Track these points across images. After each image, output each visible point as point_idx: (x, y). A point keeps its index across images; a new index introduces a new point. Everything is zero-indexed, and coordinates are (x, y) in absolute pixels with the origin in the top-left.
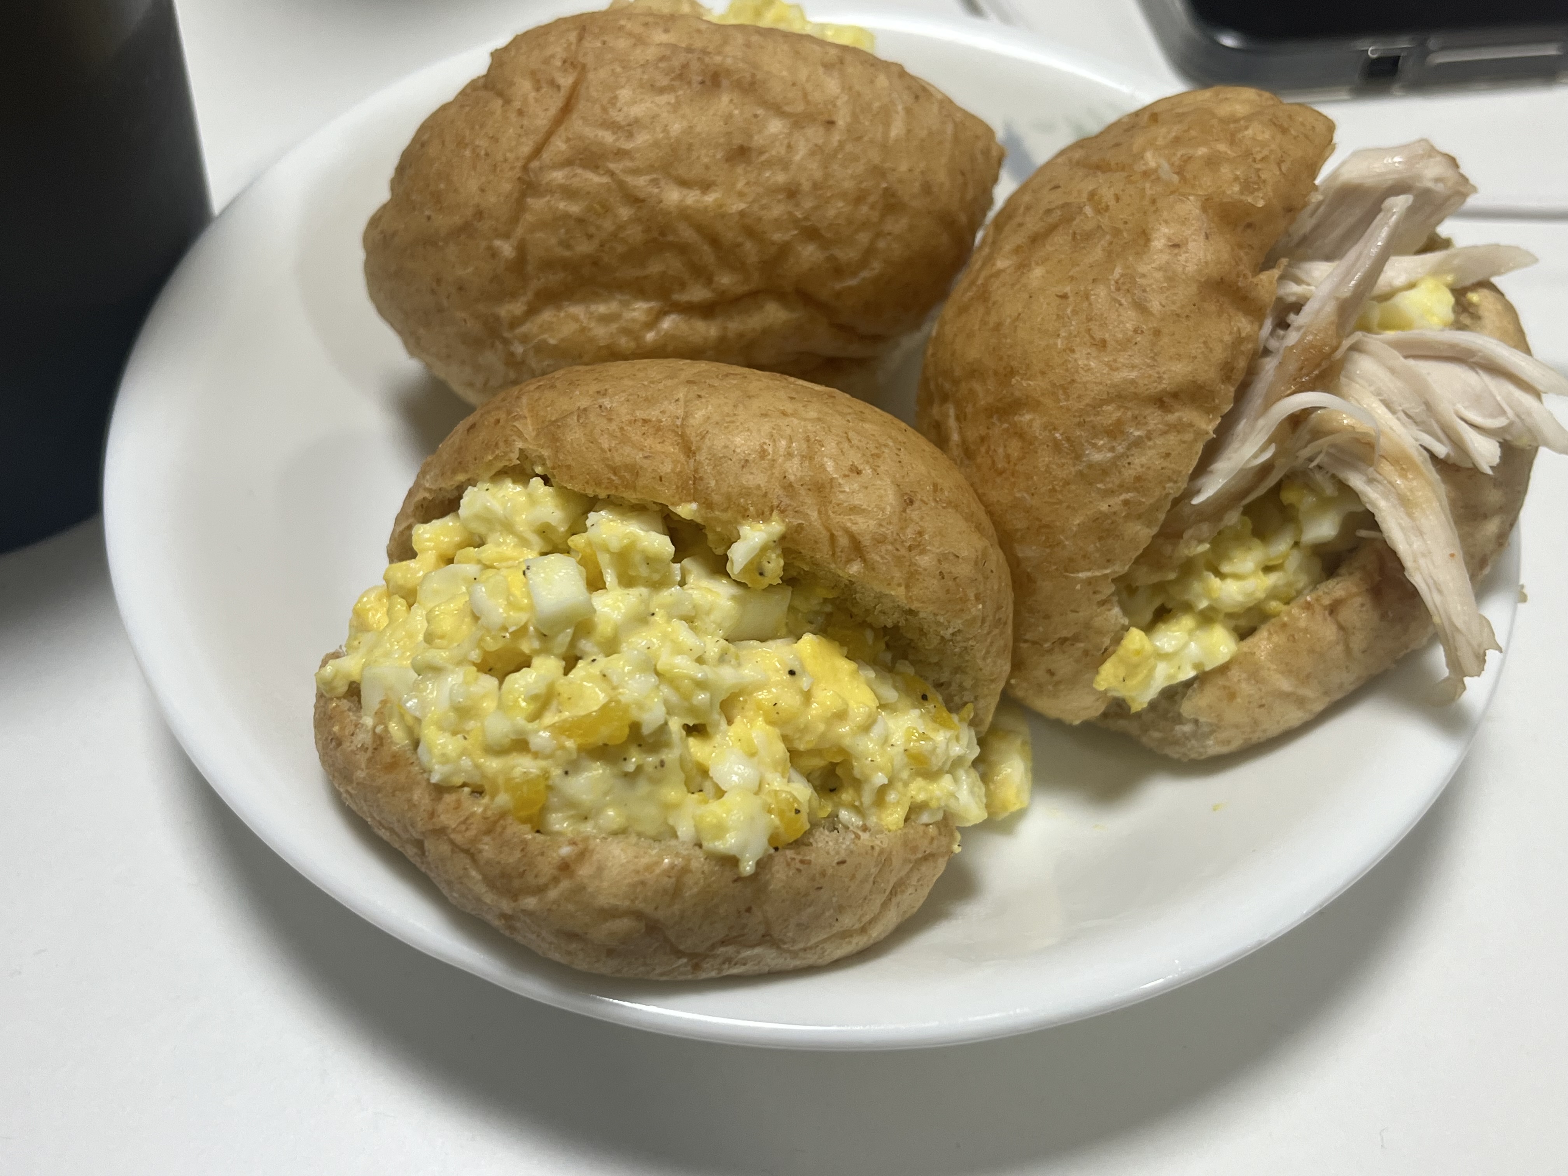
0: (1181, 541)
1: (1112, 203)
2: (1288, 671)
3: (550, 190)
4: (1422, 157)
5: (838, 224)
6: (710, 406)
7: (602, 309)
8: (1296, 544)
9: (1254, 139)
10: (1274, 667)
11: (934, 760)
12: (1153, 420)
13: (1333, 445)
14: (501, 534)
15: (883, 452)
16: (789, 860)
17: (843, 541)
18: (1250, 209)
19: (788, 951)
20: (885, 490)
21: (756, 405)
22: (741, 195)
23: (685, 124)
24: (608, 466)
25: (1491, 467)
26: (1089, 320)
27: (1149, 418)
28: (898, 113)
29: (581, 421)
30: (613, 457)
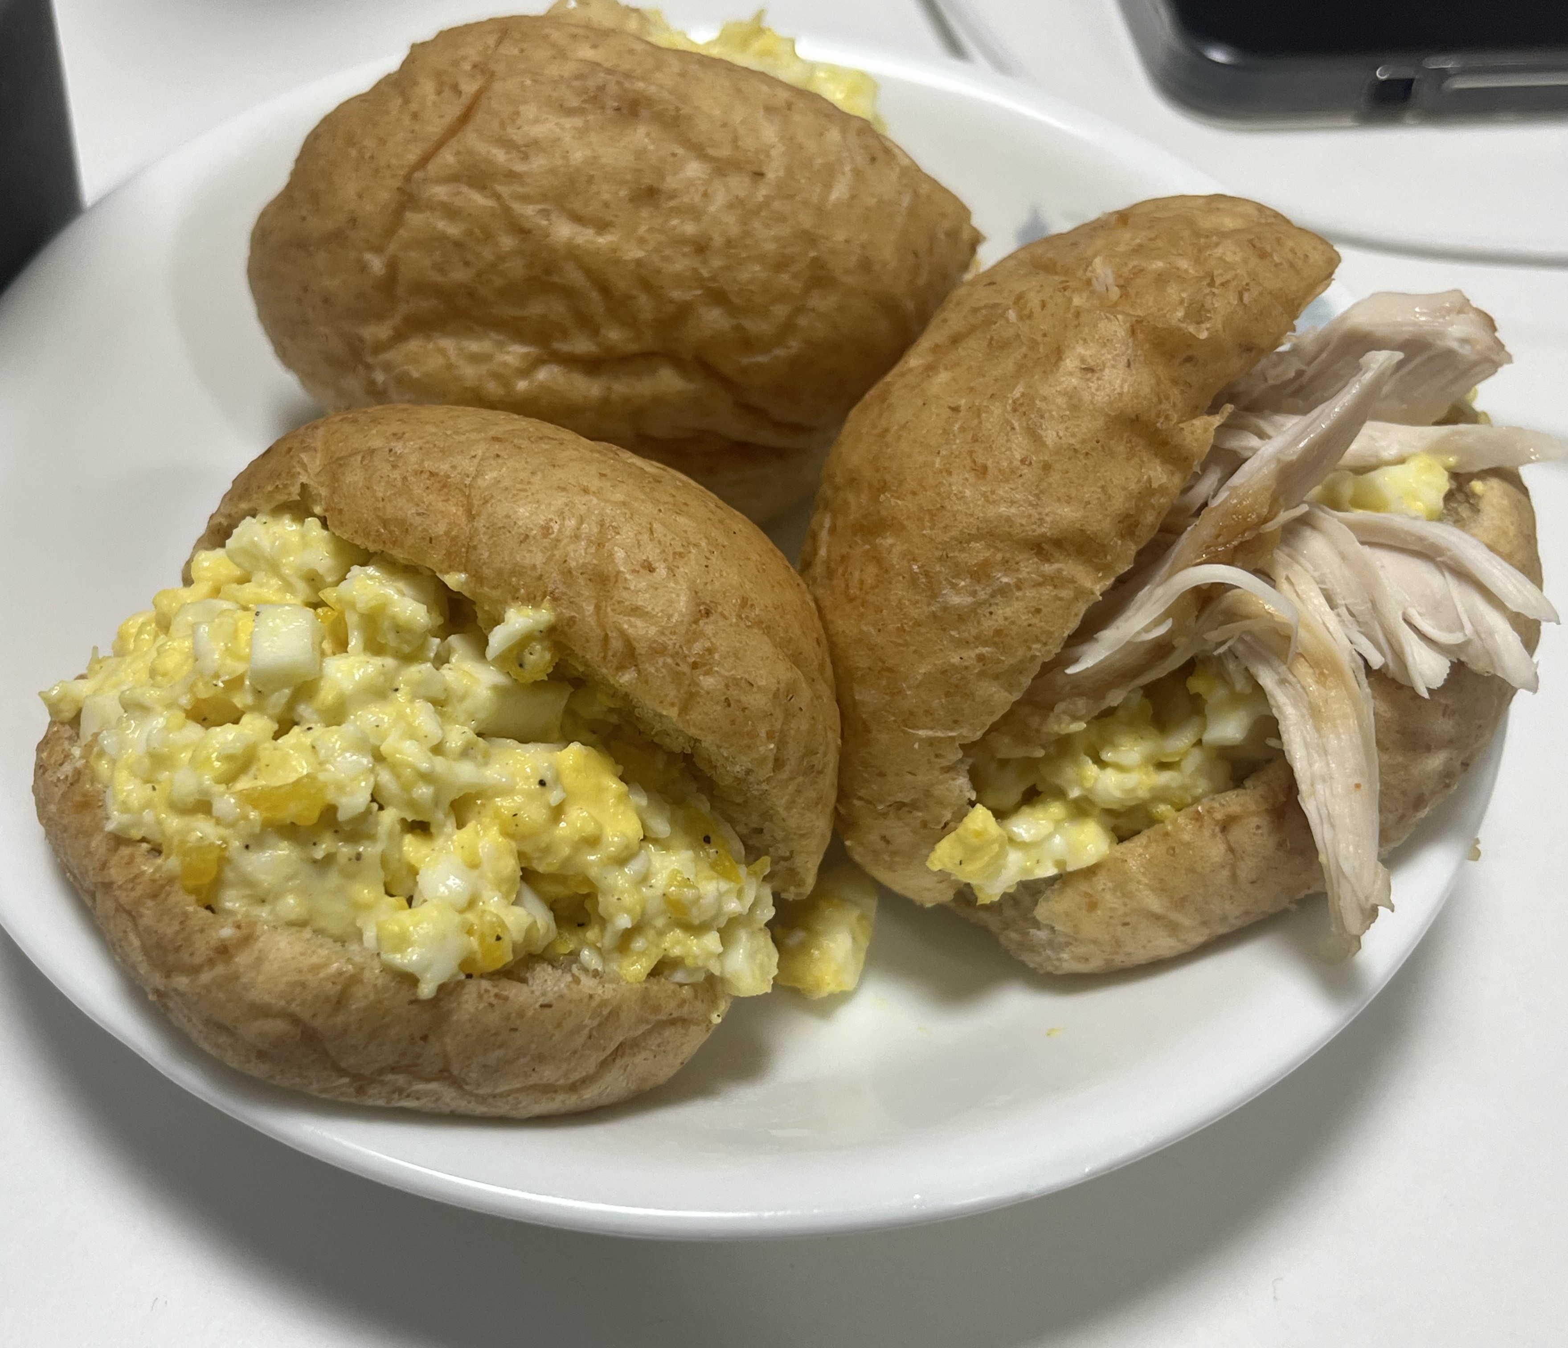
0: (1051, 714)
1: (1037, 309)
2: (1162, 889)
3: (431, 206)
4: (1449, 311)
5: (752, 291)
6: (504, 469)
7: (474, 346)
8: (1199, 743)
9: (1221, 259)
10: (1146, 881)
11: (694, 911)
12: (1026, 567)
13: (1249, 632)
14: (266, 575)
15: (690, 552)
16: (482, 992)
17: (616, 644)
18: (1190, 341)
19: (471, 1094)
20: (678, 595)
21: (558, 475)
22: (642, 241)
23: (589, 153)
24: (378, 517)
25: (1429, 689)
26: (975, 440)
27: (1022, 564)
28: (844, 174)
29: (364, 463)
30: (384, 507)
